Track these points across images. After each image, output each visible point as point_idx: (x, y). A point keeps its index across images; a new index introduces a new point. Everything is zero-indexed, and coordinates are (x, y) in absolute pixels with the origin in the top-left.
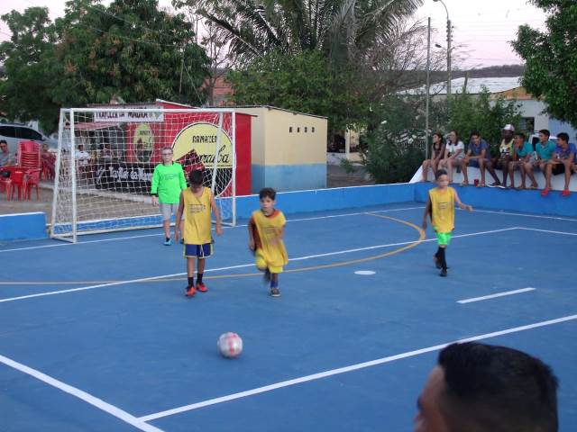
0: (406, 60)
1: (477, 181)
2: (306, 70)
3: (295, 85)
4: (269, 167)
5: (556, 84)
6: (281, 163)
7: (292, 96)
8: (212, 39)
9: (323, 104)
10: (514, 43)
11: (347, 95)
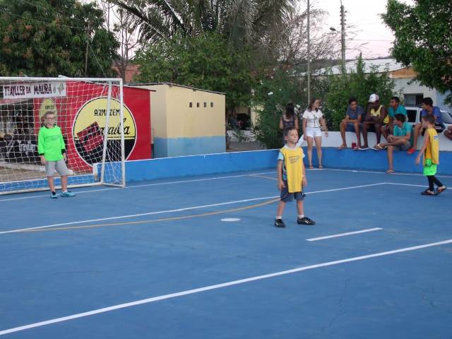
0: (300, 41)
1: (354, 145)
2: (206, 51)
3: (196, 65)
4: (170, 139)
5: (422, 53)
6: (182, 136)
7: (193, 75)
8: (123, 26)
9: (222, 82)
10: (383, 16)
11: (245, 73)
